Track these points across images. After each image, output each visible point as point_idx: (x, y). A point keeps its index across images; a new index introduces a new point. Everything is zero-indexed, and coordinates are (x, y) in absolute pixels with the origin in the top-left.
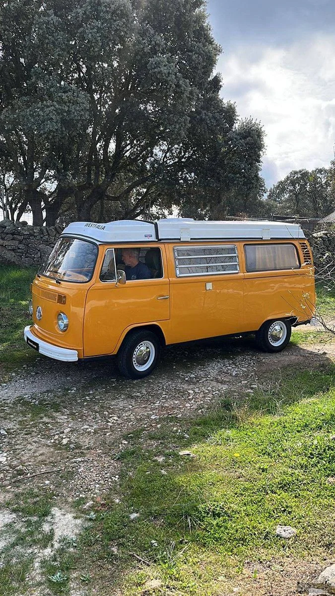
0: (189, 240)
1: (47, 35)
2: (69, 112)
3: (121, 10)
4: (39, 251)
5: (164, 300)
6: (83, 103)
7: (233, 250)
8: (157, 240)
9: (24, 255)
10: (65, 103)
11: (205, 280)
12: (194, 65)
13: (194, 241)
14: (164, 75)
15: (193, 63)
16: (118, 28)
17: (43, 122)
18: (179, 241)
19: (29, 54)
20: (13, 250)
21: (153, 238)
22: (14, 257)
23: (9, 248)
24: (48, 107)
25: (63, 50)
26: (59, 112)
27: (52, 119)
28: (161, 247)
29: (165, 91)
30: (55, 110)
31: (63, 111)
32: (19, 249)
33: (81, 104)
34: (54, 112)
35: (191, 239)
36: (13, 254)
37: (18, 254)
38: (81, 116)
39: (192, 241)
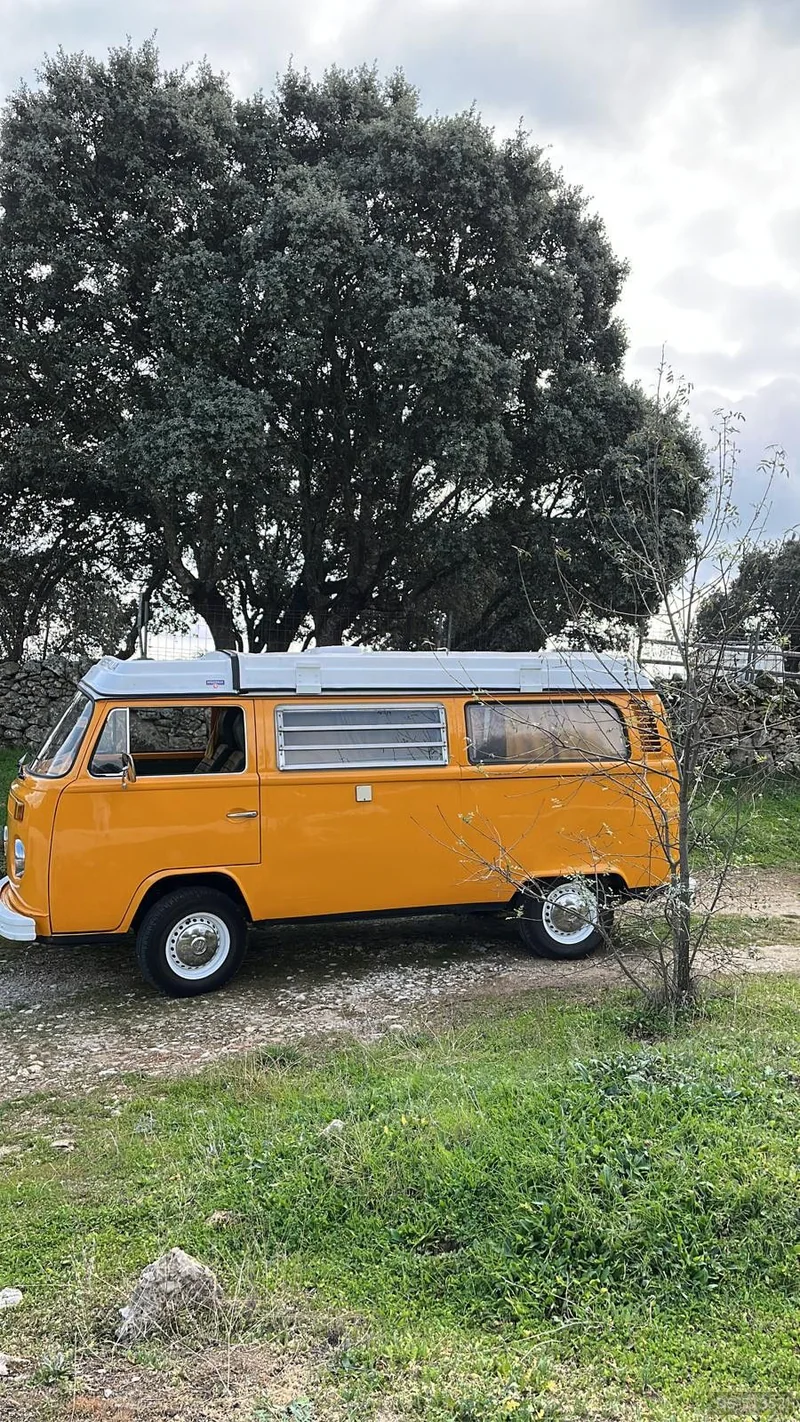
0: (319, 692)
1: (188, 290)
2: (219, 436)
3: (329, 224)
4: (203, 722)
5: (242, 820)
6: (250, 416)
7: (433, 715)
8: (236, 692)
9: (172, 730)
10: (212, 418)
11: (356, 780)
12: (516, 313)
13: (329, 694)
14: (417, 343)
15: (514, 308)
16: (323, 259)
17: (165, 459)
18: (293, 693)
19: (158, 330)
20: (153, 721)
21: (228, 688)
22: (154, 734)
23: (143, 717)
24: (176, 428)
25: (218, 315)
26: (198, 437)
27: (181, 452)
28: (245, 705)
29: (428, 375)
30: (189, 435)
31: (206, 435)
32: (163, 717)
33: (244, 419)
34: (187, 439)
35: (323, 690)
36: (153, 728)
37: (161, 729)
38: (246, 441)
39: (324, 694)
